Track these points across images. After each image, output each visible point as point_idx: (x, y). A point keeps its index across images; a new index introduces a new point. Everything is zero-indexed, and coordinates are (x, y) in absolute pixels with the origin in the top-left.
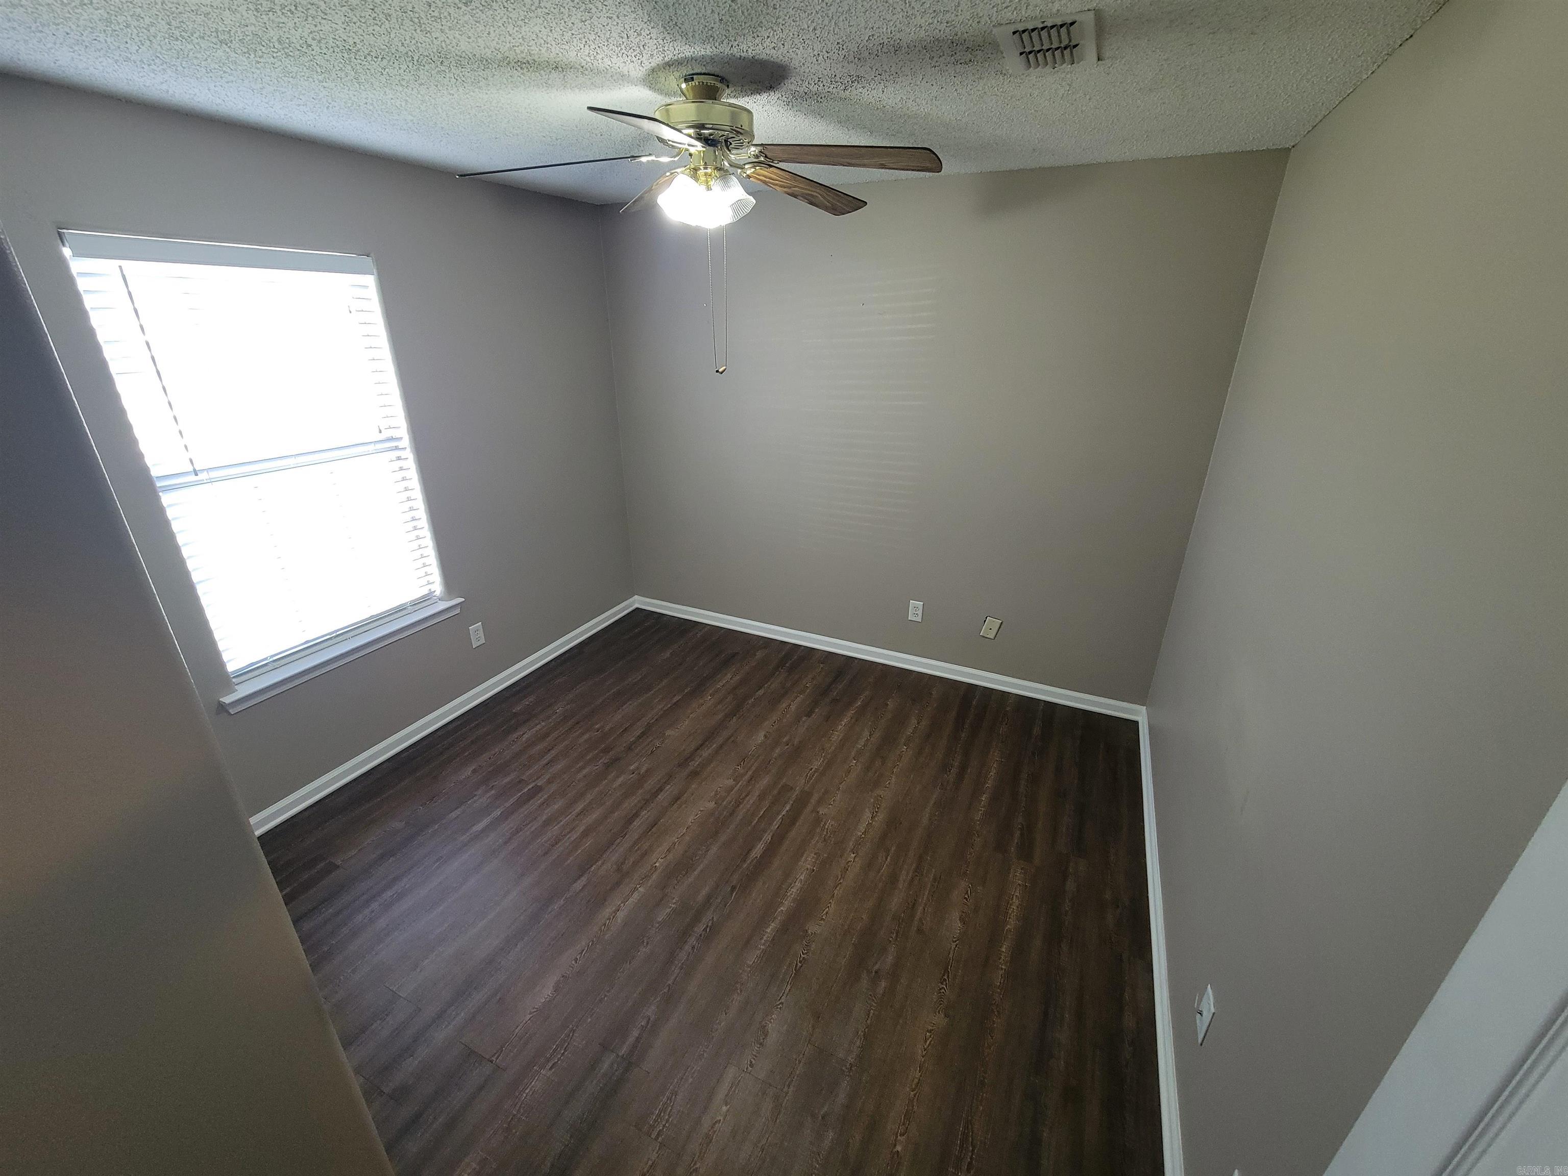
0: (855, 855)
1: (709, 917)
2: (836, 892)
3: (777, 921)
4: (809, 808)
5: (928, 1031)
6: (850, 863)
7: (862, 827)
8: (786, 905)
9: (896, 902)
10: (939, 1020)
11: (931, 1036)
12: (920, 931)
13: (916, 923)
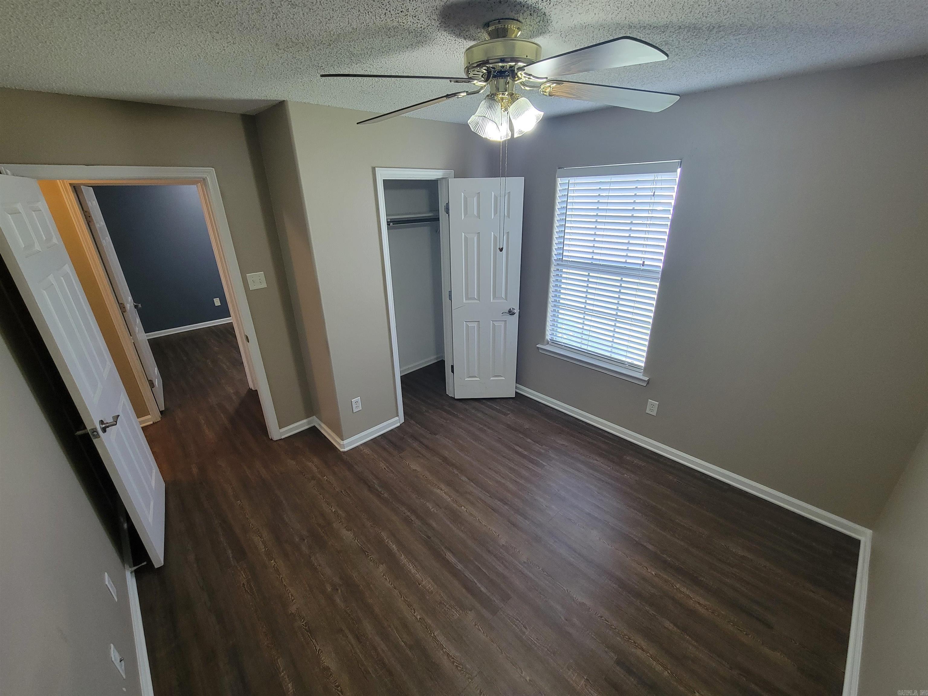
0: (418, 618)
1: (418, 523)
2: (397, 591)
3: (396, 552)
4: (478, 605)
5: (294, 599)
6: (413, 611)
7: (441, 639)
8: (403, 559)
9: (368, 627)
10: (293, 609)
11: (291, 599)
12: (341, 630)
13: (347, 631)
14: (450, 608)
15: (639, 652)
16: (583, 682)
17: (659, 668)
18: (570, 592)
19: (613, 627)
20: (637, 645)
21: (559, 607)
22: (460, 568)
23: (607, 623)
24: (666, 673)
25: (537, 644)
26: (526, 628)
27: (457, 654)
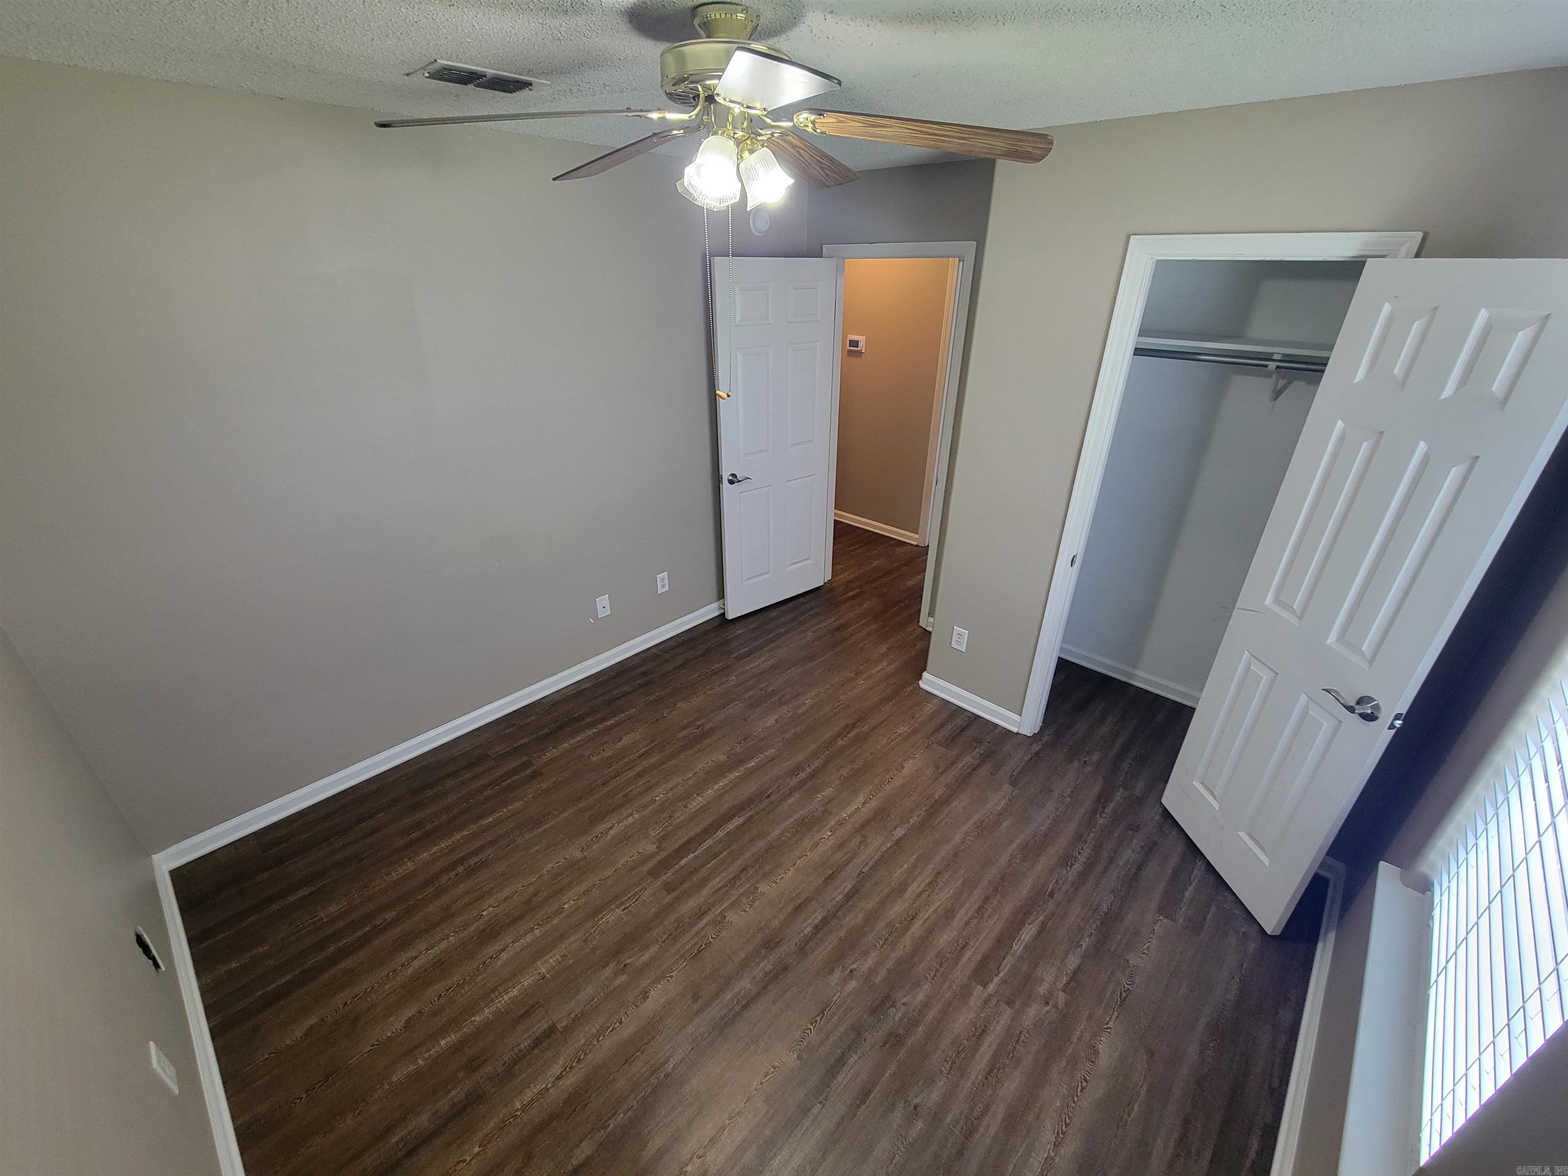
1: (793, 782)
2: (690, 776)
3: (745, 767)
4: (663, 856)
8: (733, 775)
14: (664, 826)
15: (556, 1070)
16: (544, 970)
17: (528, 1095)
18: (668, 981)
19: (601, 1038)
20: (568, 1069)
21: (645, 957)
22: (718, 833)
23: (609, 1030)
24: (518, 1105)
25: (601, 922)
26: (623, 910)
27: (609, 836)
